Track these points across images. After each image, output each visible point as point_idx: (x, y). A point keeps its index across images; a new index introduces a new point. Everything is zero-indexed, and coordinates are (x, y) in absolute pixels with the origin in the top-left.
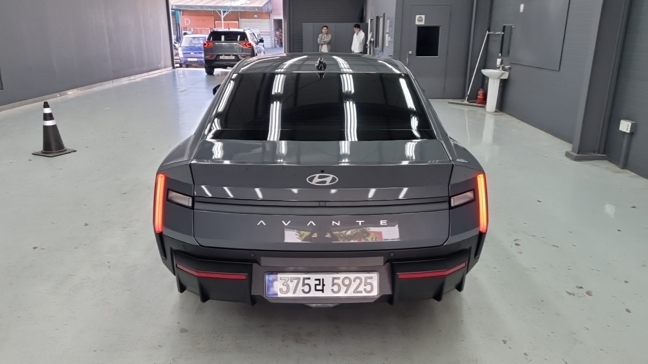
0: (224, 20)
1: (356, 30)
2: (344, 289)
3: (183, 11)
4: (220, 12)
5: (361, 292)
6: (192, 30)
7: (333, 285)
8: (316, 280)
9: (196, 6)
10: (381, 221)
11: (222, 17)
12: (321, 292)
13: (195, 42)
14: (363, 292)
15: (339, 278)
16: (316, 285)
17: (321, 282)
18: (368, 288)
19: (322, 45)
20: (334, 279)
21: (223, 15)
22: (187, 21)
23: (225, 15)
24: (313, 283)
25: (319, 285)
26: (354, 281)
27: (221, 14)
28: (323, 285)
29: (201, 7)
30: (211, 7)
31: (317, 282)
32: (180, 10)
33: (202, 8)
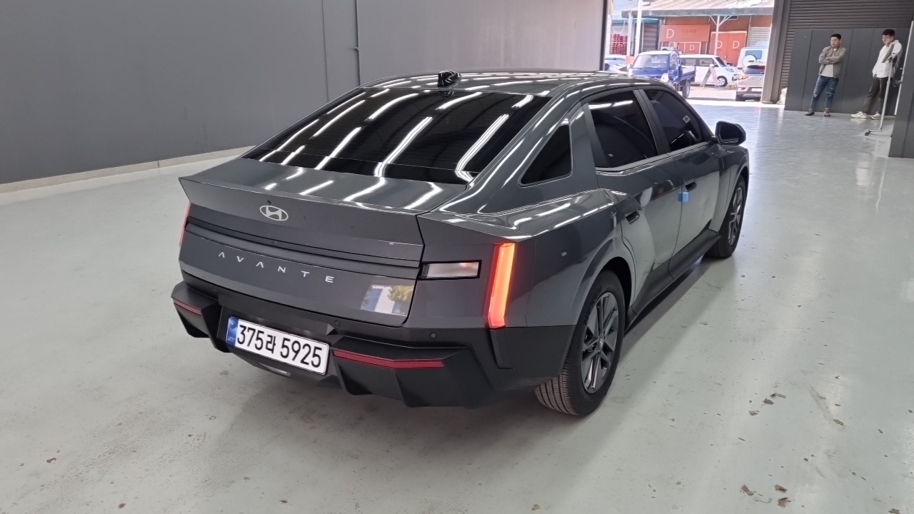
0: (720, 30)
1: (886, 39)
2: (292, 354)
3: (667, 18)
4: (715, 18)
5: (307, 364)
6: (675, 45)
7: (284, 346)
8: (269, 336)
9: (681, 11)
10: (327, 277)
11: (718, 25)
12: (270, 352)
13: (655, 61)
14: (310, 364)
15: (289, 340)
16: (268, 342)
17: (272, 340)
18: (316, 360)
19: (825, 65)
20: (285, 339)
21: (720, 22)
22: (670, 32)
23: (722, 22)
24: (265, 338)
25: (270, 342)
26: (304, 348)
27: (716, 22)
28: (274, 345)
29: (689, 11)
30: (703, 11)
31: (269, 339)
32: (663, 18)
33: (689, 14)
